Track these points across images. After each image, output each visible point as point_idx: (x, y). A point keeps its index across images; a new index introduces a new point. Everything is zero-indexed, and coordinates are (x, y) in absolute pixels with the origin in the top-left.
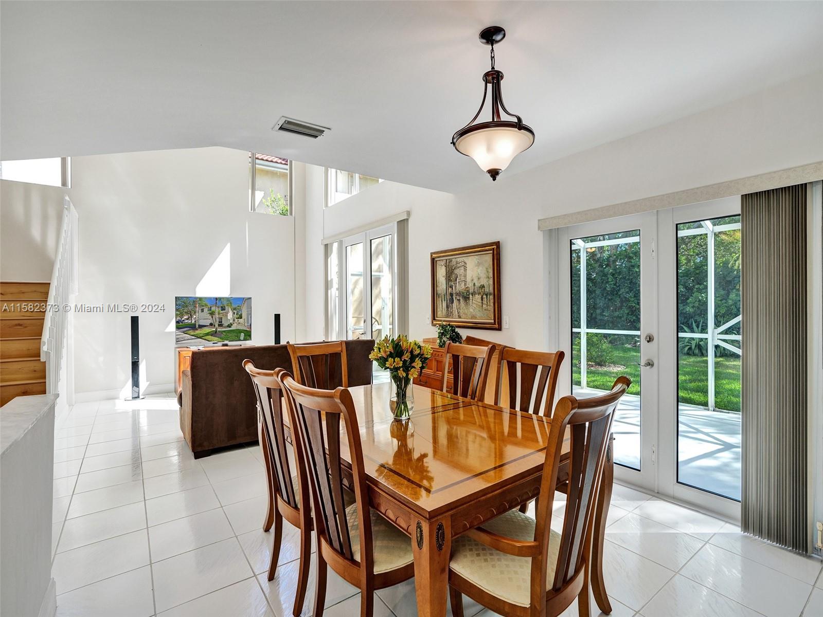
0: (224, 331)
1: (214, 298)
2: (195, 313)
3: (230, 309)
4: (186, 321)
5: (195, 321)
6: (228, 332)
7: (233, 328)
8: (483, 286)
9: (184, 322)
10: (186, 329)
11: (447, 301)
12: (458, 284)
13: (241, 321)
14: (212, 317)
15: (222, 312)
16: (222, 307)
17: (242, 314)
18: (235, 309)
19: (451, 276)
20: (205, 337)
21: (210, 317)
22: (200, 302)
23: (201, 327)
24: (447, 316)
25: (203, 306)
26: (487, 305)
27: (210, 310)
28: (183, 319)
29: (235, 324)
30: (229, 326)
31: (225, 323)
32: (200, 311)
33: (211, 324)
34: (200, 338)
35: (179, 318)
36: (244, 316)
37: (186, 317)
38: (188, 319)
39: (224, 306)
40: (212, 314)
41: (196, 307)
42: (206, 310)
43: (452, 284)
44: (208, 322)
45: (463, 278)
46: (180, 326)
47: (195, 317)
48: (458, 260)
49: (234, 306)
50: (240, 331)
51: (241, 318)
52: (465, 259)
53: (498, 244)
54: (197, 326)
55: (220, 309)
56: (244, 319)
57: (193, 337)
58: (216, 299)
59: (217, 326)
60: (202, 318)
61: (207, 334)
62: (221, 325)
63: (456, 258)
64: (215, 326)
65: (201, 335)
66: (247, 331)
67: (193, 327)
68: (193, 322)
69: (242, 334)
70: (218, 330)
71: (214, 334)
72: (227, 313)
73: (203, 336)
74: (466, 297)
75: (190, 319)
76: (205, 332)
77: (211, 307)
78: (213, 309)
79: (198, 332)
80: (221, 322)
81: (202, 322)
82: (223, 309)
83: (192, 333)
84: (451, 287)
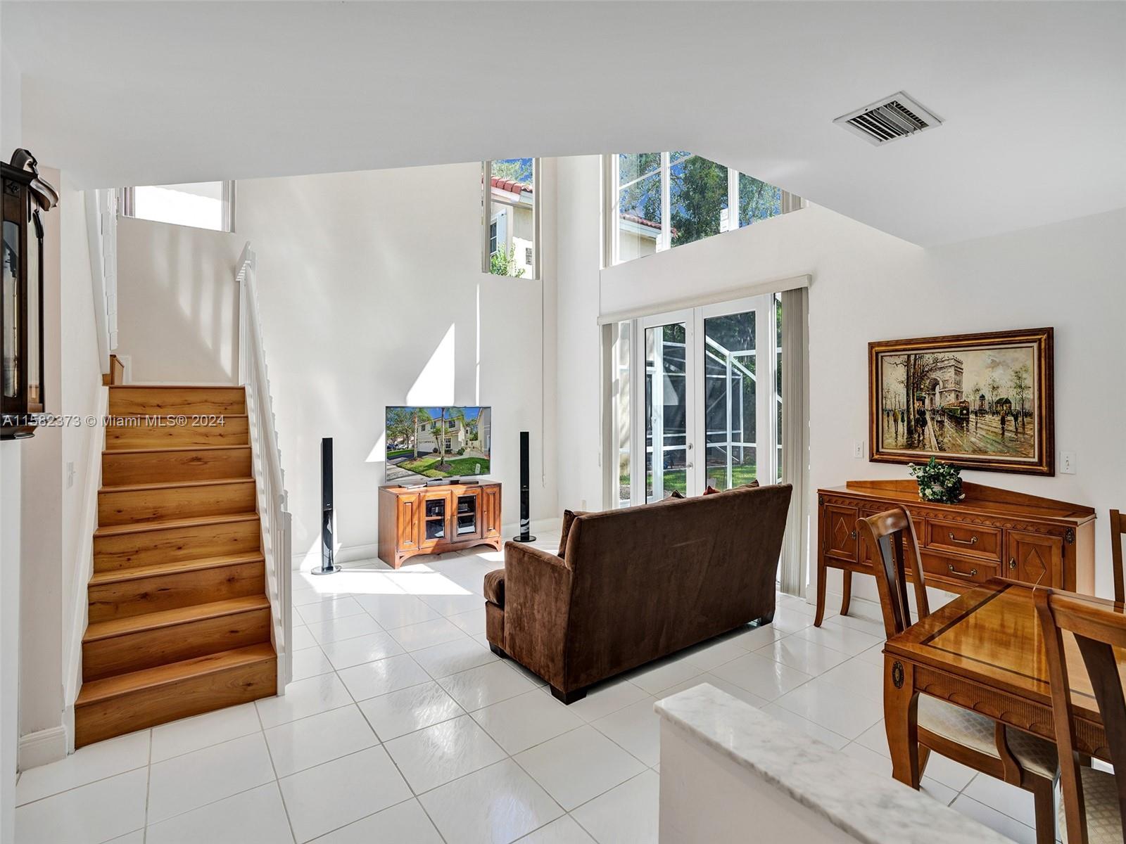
0: (453, 462)
1: (439, 408)
2: (413, 432)
3: (461, 425)
4: (401, 446)
5: (413, 446)
6: (459, 463)
7: (465, 456)
8: (1007, 401)
9: (397, 447)
10: (400, 459)
11: (909, 422)
12: (938, 395)
13: (476, 443)
14: (437, 439)
15: (450, 430)
16: (450, 422)
17: (477, 433)
18: (468, 425)
19: (917, 381)
20: (427, 472)
21: (434, 438)
22: (420, 414)
23: (421, 454)
24: (910, 446)
25: (424, 421)
26: (1016, 432)
27: (434, 427)
28: (396, 443)
29: (469, 450)
30: (460, 453)
31: (455, 449)
32: (420, 429)
33: (436, 451)
34: (419, 473)
35: (390, 441)
36: (481, 436)
37: (400, 439)
38: (402, 442)
39: (454, 421)
40: (437, 433)
41: (414, 422)
42: (428, 427)
43: (923, 394)
44: (429, 447)
45: (951, 386)
46: (392, 454)
47: (412, 438)
48: (940, 356)
49: (467, 420)
50: (473, 461)
51: (477, 439)
52: (959, 356)
53: (1049, 332)
54: (416, 455)
55: (448, 425)
56: (481, 441)
57: (410, 473)
58: (443, 409)
59: (443, 452)
60: (423, 440)
61: (430, 467)
62: (448, 452)
63: (933, 353)
64: (440, 453)
65: (421, 469)
66: (484, 459)
67: (410, 455)
68: (410, 446)
69: (478, 465)
70: (446, 459)
71: (439, 466)
72: (457, 432)
73: (423, 471)
74: (959, 417)
75: (406, 442)
76: (427, 464)
77: (435, 422)
78: (438, 425)
79: (418, 463)
80: (448, 446)
81: (423, 448)
82: (452, 425)
83: (409, 466)
84: (922, 400)
